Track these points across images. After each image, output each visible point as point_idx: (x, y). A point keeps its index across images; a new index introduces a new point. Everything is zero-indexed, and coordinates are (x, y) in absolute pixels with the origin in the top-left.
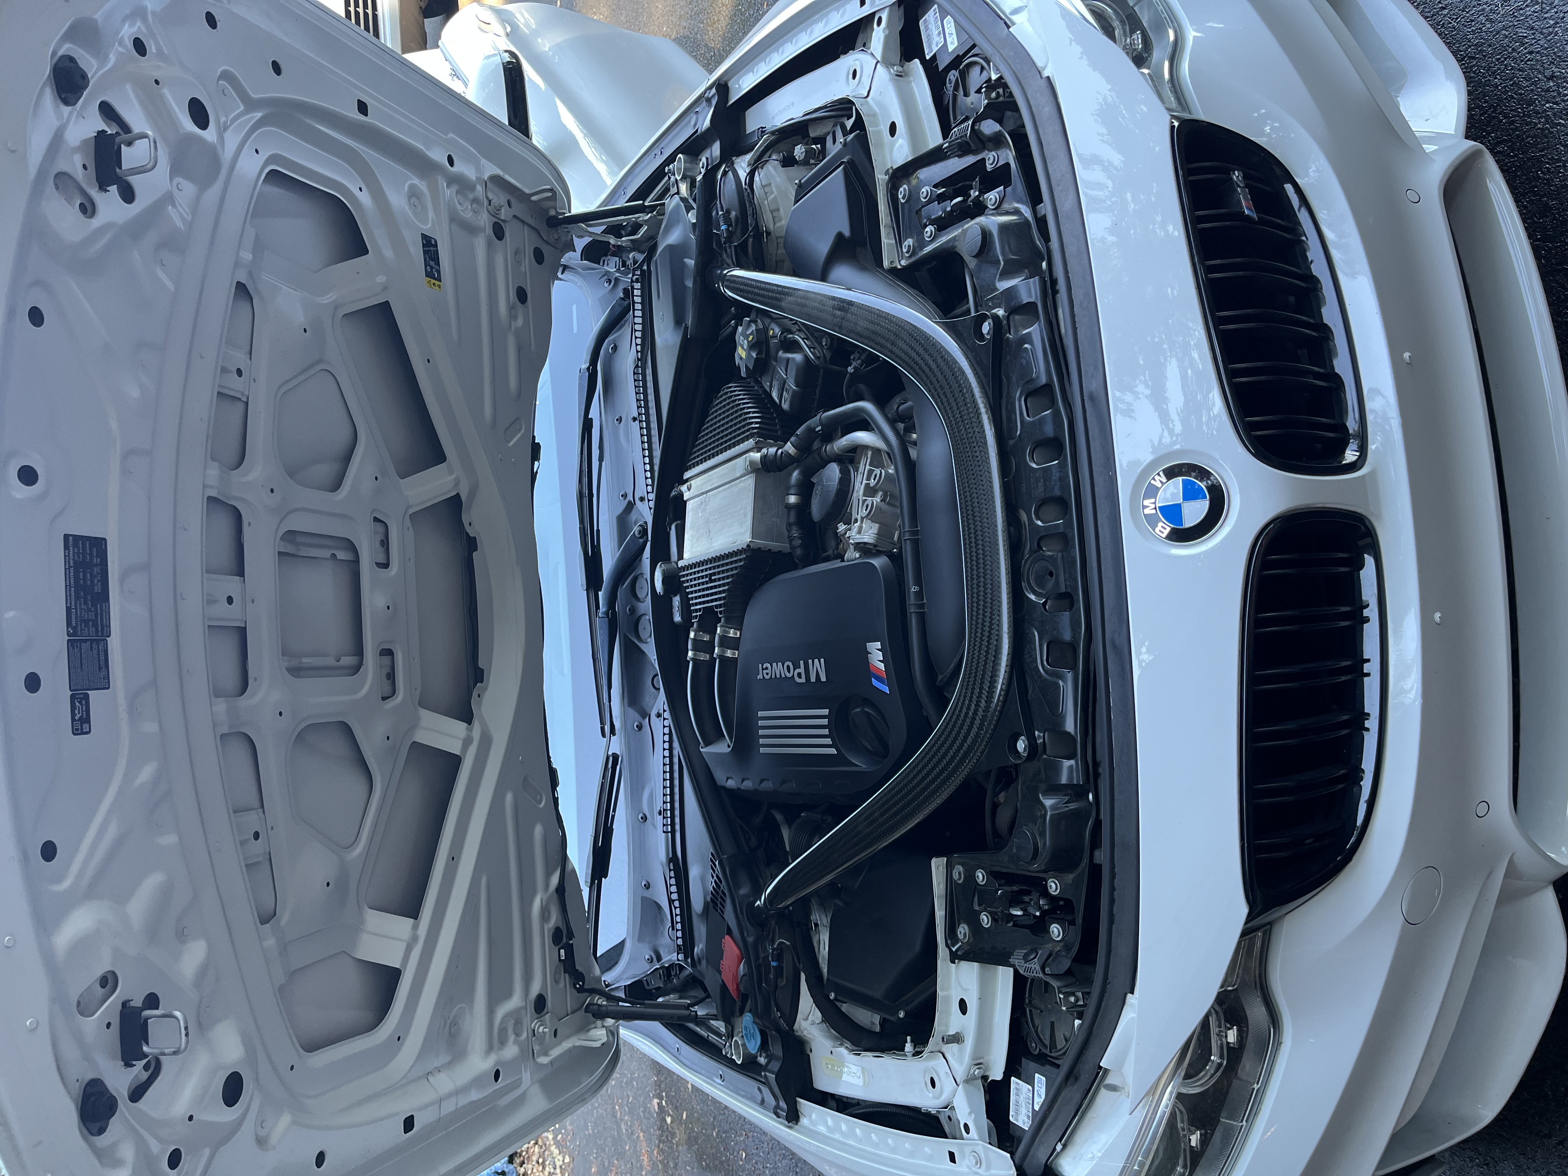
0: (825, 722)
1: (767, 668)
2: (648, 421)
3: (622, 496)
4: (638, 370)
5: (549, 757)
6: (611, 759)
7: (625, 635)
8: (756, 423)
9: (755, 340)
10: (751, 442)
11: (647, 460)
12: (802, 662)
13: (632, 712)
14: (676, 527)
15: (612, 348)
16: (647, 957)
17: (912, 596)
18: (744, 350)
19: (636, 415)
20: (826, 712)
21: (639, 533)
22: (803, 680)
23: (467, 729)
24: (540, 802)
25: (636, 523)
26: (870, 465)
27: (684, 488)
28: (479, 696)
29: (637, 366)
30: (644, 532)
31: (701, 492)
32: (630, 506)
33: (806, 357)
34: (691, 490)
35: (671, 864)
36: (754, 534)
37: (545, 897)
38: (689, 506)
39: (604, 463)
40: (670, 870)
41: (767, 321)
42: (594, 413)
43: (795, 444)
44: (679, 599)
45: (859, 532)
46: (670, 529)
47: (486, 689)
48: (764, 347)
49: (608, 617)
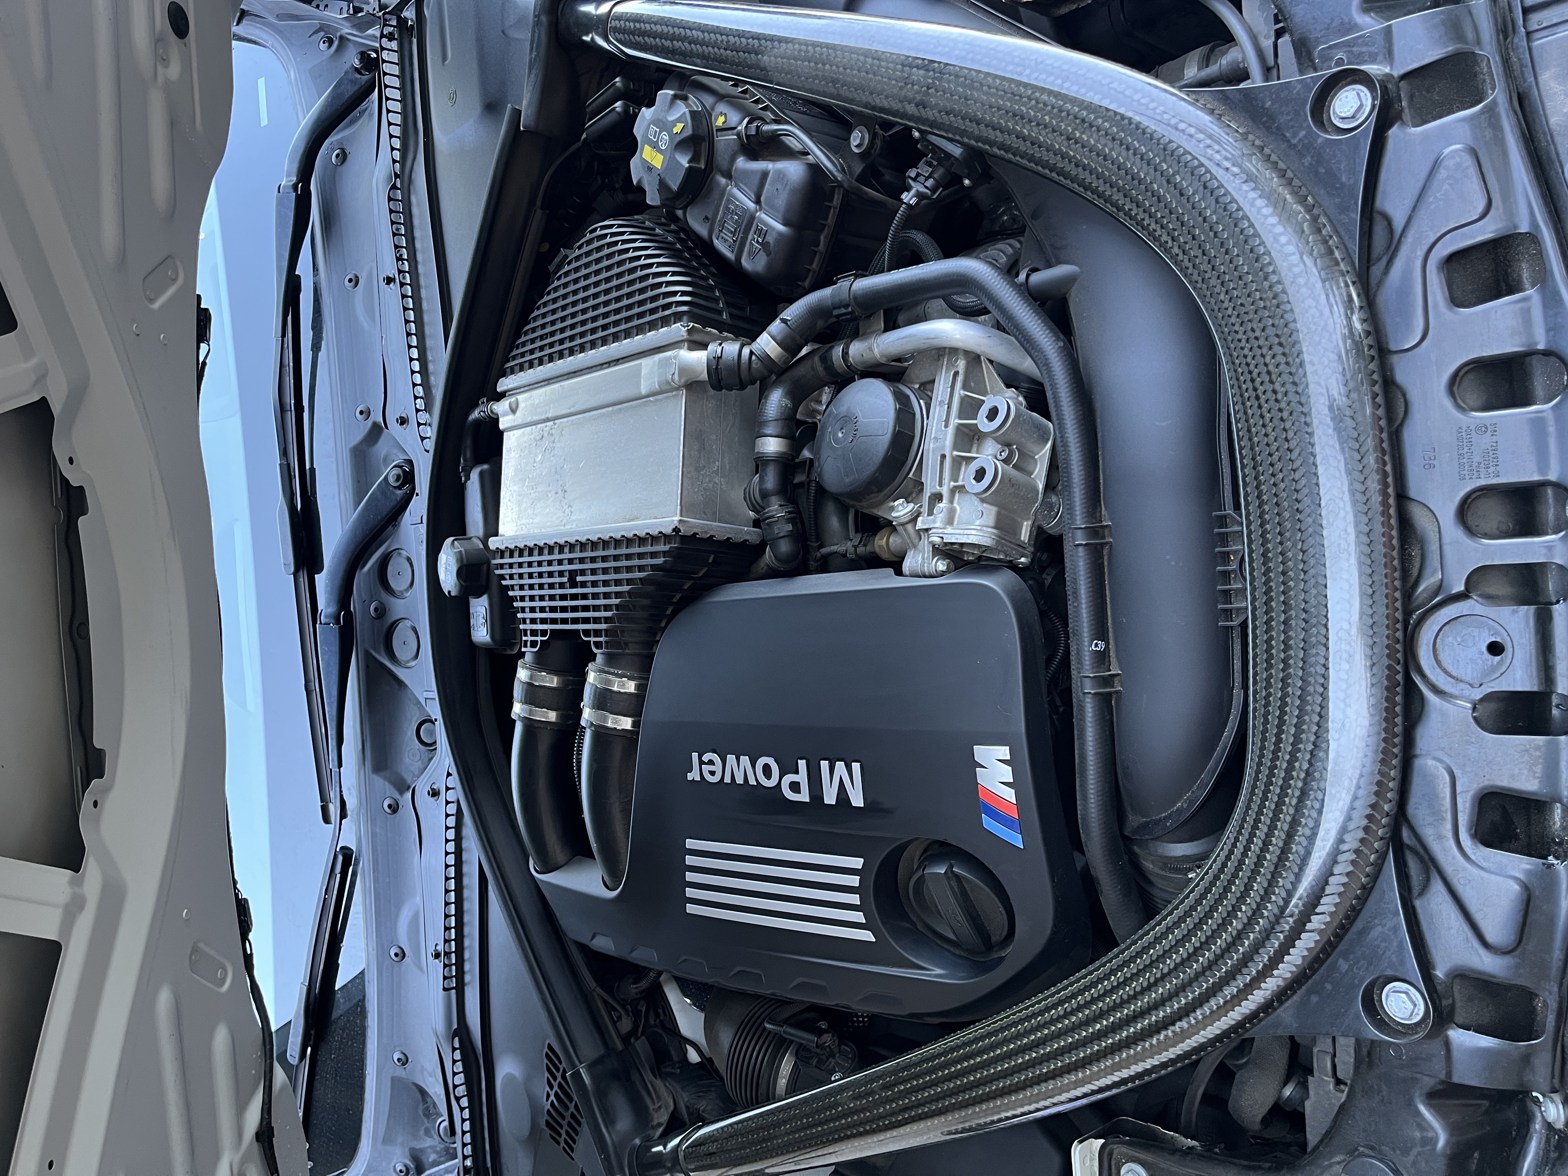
0: (854, 881)
1: (711, 762)
2: (416, 286)
3: (361, 412)
4: (395, 194)
5: (235, 882)
6: (340, 858)
7: (367, 654)
8: (684, 293)
9: (689, 132)
10: (679, 330)
11: (415, 353)
12: (802, 764)
13: (380, 783)
14: (482, 474)
15: (337, 156)
16: (399, 1167)
17: (1087, 660)
18: (660, 151)
19: (392, 272)
20: (857, 863)
21: (397, 480)
22: (804, 797)
23: (72, 882)
24: (223, 981)
25: (386, 461)
26: (965, 387)
27: (500, 407)
28: (95, 804)
29: (394, 187)
30: (408, 477)
31: (543, 417)
32: (376, 432)
33: (815, 170)
34: (518, 413)
35: (457, 1039)
36: (685, 509)
37: (237, 1158)
38: (510, 442)
39: (322, 355)
40: (454, 1049)
41: (709, 100)
42: (303, 268)
43: (779, 338)
44: (486, 604)
45: (950, 521)
46: (468, 478)
47: (107, 790)
48: (704, 147)
49: (338, 622)
